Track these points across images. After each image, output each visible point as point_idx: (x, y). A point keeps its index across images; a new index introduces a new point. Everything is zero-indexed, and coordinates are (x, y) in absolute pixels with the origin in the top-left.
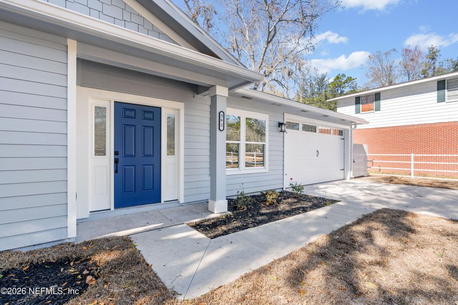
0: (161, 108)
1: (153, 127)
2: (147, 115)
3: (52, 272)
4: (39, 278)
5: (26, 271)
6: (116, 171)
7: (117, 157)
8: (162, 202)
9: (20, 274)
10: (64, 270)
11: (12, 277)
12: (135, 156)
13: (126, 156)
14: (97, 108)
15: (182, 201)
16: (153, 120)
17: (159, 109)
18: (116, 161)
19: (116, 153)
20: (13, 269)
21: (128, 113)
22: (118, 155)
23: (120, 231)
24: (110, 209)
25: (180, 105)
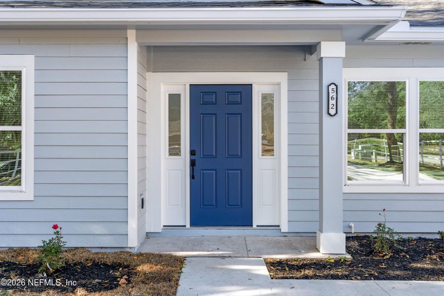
0: (252, 85)
1: (240, 114)
2: (232, 98)
3: (103, 272)
4: (93, 273)
5: (88, 267)
6: (192, 177)
7: (193, 158)
8: (254, 226)
9: (84, 267)
10: (113, 272)
11: (78, 268)
12: (216, 157)
13: (205, 156)
14: (171, 96)
15: (285, 228)
16: (241, 104)
17: (249, 87)
18: (193, 163)
19: (193, 153)
20: (81, 262)
21: (207, 98)
22: (194, 154)
23: (183, 251)
24: (185, 226)
25: (282, 78)
